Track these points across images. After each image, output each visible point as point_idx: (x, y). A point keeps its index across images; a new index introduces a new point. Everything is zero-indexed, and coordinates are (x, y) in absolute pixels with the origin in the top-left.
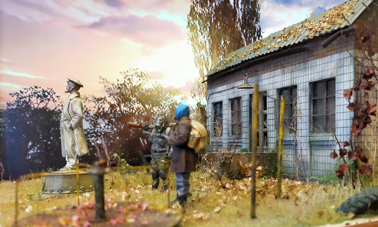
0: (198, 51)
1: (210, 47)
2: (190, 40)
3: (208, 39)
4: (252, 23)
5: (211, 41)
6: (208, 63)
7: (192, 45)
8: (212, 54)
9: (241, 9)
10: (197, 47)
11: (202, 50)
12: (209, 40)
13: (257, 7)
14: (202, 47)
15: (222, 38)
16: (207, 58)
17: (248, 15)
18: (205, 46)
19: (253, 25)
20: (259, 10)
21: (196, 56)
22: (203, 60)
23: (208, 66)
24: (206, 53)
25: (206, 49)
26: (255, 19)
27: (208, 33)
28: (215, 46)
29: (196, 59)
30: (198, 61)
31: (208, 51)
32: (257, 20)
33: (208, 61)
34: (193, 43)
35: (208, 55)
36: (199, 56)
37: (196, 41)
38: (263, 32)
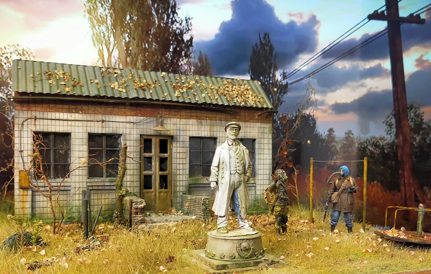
0: (97, 27)
1: (112, 22)
2: (87, 13)
3: (109, 12)
5: (114, 15)
6: (109, 42)
7: (89, 19)
8: (114, 31)
10: (95, 22)
11: (102, 25)
12: (111, 14)
14: (102, 21)
15: (128, 12)
16: (108, 35)
18: (105, 20)
21: (95, 32)
22: (103, 39)
23: (109, 45)
24: (106, 29)
25: (107, 25)
27: (110, 6)
28: (119, 21)
29: (94, 37)
30: (96, 39)
31: (110, 28)
33: (109, 40)
34: (91, 16)
35: (110, 32)
36: (98, 33)
37: (95, 14)
38: (179, 8)
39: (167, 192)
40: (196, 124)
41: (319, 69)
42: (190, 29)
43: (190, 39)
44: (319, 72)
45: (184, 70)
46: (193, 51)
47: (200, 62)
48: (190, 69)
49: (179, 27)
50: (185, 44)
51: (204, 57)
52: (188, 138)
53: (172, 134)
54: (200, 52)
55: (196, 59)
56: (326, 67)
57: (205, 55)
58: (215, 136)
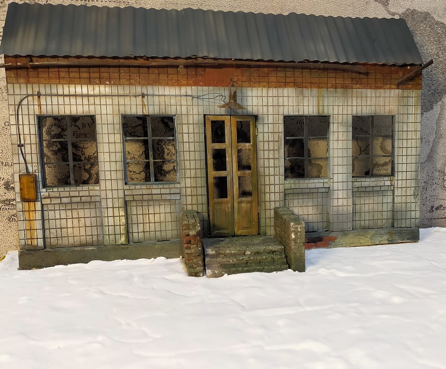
39: (251, 202)
40: (294, 96)
52: (281, 118)
53: (255, 113)
58: (326, 113)
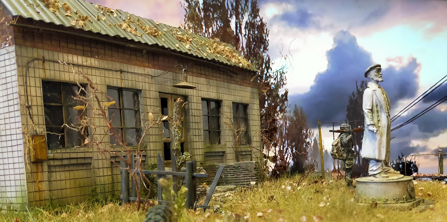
4: (259, 52)
9: (245, 36)
13: (265, 32)
17: (253, 42)
19: (260, 54)
20: (268, 36)
26: (262, 47)
32: (265, 49)
38: (273, 63)
41: (421, 113)
42: (285, 83)
43: (285, 94)
44: (420, 117)
45: (280, 125)
46: (288, 105)
47: (295, 116)
48: (286, 124)
49: (273, 83)
50: (280, 98)
51: (299, 110)
54: (296, 106)
55: (291, 114)
56: (428, 111)
57: (301, 108)
